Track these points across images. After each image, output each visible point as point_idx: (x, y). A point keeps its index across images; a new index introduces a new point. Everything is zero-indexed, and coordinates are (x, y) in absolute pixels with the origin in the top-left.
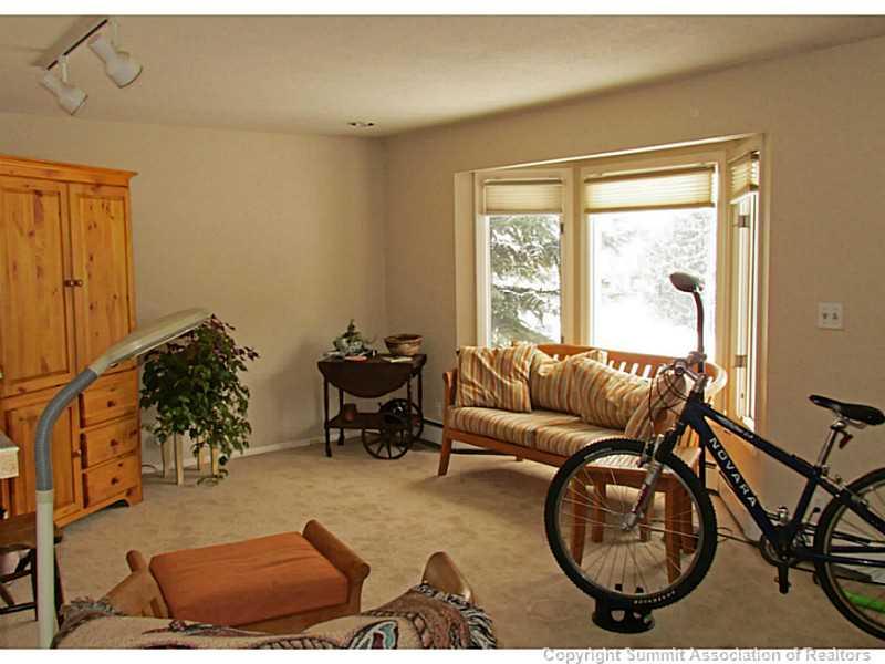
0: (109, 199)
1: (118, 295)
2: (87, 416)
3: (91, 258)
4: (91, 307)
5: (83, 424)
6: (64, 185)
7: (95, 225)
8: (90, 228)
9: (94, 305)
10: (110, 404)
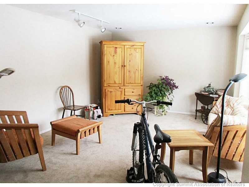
0: (136, 48)
1: (137, 69)
2: (125, 93)
3: (130, 61)
4: (129, 71)
5: (125, 95)
6: (123, 46)
7: (132, 54)
8: (130, 55)
9: (130, 71)
10: (133, 92)
